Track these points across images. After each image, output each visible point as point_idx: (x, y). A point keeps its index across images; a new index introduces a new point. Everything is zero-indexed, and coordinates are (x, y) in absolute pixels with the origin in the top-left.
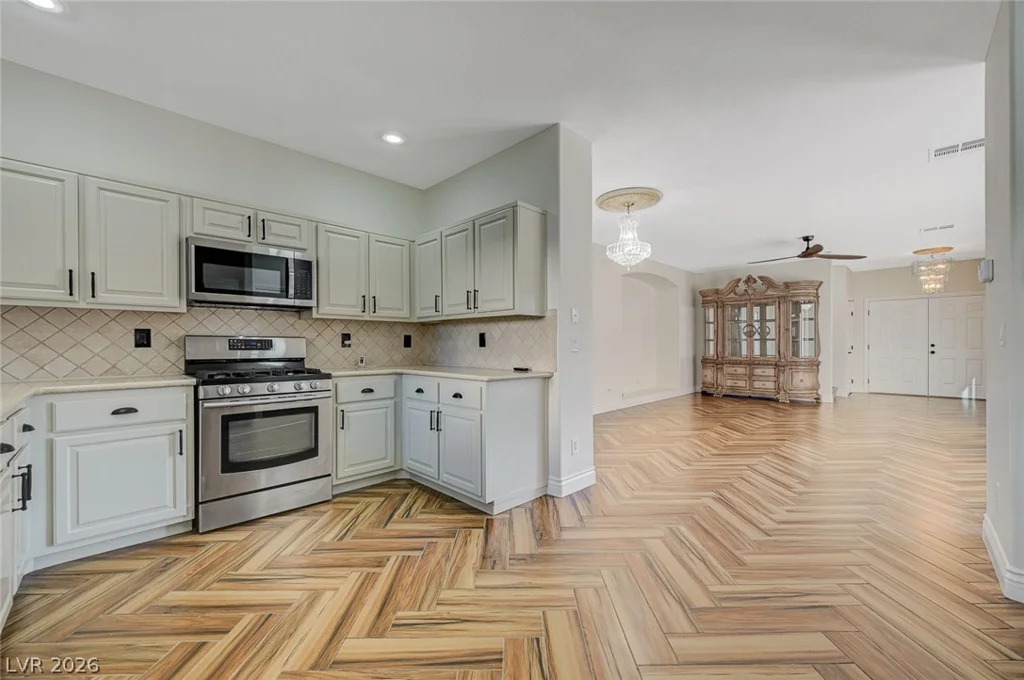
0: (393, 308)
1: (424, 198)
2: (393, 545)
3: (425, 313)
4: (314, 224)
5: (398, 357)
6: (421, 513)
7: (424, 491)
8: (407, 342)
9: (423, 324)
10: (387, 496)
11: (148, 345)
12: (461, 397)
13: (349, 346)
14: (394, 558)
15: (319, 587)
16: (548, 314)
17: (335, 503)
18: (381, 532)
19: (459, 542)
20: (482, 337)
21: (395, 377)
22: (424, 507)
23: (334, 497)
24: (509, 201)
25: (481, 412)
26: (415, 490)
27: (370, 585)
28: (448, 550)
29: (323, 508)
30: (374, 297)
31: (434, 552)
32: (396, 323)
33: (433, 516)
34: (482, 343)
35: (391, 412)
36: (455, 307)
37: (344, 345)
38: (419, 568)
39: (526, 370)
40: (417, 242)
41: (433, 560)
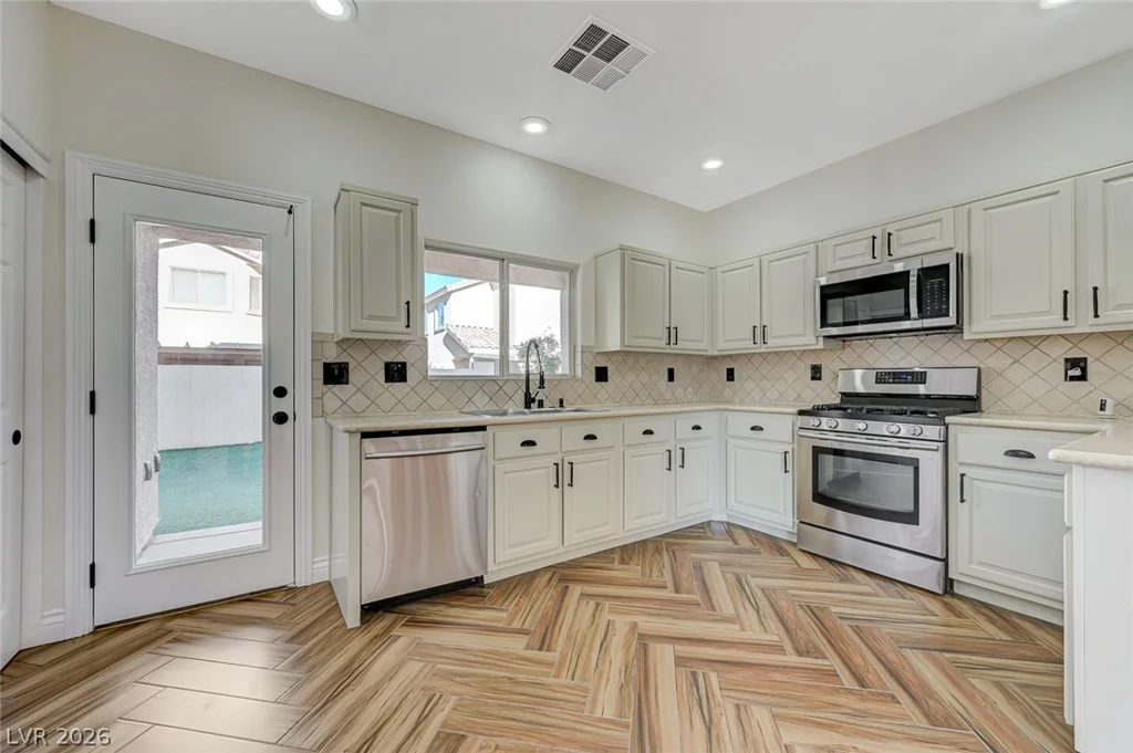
11: (820, 379)
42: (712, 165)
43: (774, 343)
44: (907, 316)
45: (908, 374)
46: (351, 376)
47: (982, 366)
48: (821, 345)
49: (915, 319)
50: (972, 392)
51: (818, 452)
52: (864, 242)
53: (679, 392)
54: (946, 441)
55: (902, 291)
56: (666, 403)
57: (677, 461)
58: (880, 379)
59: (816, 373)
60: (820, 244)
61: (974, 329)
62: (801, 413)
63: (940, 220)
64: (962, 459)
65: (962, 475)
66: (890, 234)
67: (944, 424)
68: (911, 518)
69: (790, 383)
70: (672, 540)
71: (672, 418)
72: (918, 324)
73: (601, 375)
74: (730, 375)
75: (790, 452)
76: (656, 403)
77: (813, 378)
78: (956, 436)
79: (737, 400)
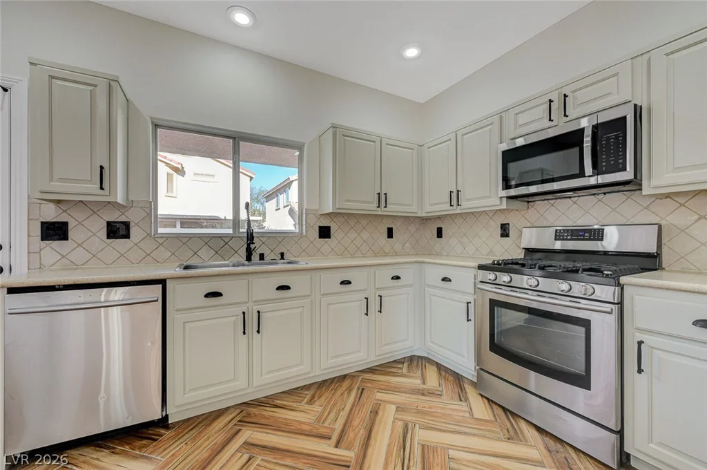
42: (412, 52)
43: (467, 205)
44: (581, 174)
45: (585, 231)
46: (71, 234)
47: (663, 223)
48: (504, 206)
49: (589, 176)
50: (652, 249)
51: (494, 304)
52: (541, 107)
53: (398, 247)
54: (621, 304)
55: (577, 149)
56: (386, 255)
57: (374, 306)
58: (559, 236)
59: (505, 231)
60: (503, 114)
61: (655, 182)
62: (481, 267)
63: (617, 74)
64: (638, 324)
65: (640, 343)
66: (565, 96)
67: (619, 284)
68: (583, 381)
69: (484, 239)
70: (368, 376)
71: (373, 269)
72: (593, 181)
73: (325, 232)
74: (440, 233)
75: (473, 303)
76: (376, 255)
77: (502, 236)
78: (632, 298)
79: (445, 253)
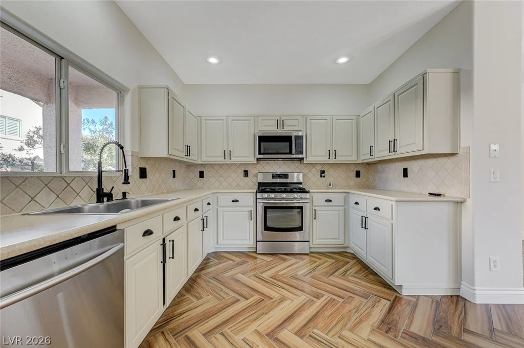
0: (347, 155)
1: (369, 88)
2: (328, 289)
3: (365, 157)
4: (305, 117)
5: (352, 183)
6: (352, 276)
7: (359, 263)
8: (358, 174)
9: (368, 164)
10: (337, 260)
12: (379, 210)
13: (324, 177)
14: (327, 296)
15: (286, 296)
16: (461, 152)
17: (311, 256)
18: (325, 279)
19: (369, 304)
20: (405, 171)
21: (345, 194)
22: (355, 273)
23: (310, 252)
24: (421, 71)
25: (392, 222)
26: (354, 261)
27: (308, 306)
28: (360, 306)
29: (304, 257)
30: (335, 150)
31: (350, 303)
32: (342, 164)
33: (359, 281)
34: (405, 175)
35: (342, 214)
36: (382, 153)
37: (321, 176)
38: (337, 309)
39: (439, 195)
40: (361, 116)
41: (348, 308)
